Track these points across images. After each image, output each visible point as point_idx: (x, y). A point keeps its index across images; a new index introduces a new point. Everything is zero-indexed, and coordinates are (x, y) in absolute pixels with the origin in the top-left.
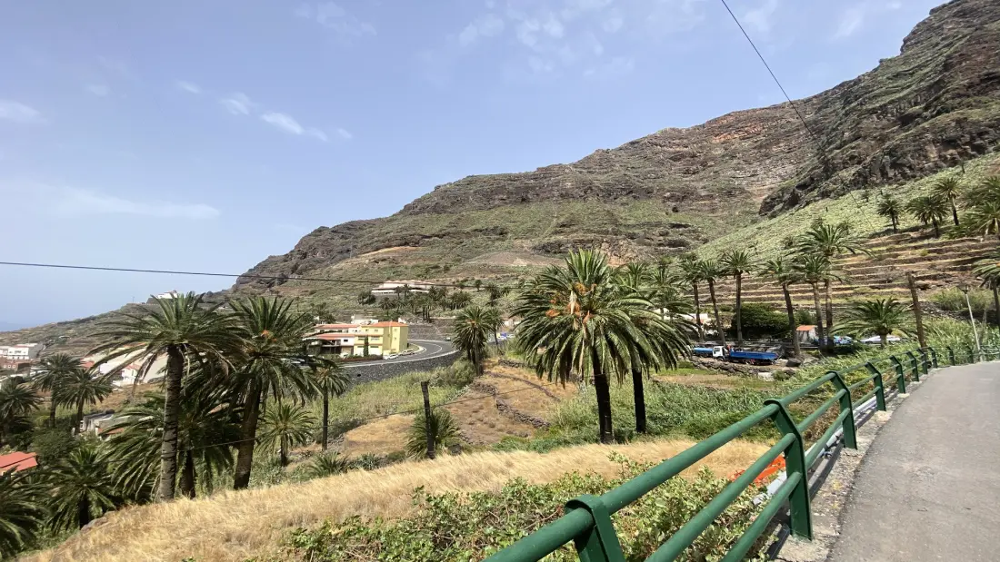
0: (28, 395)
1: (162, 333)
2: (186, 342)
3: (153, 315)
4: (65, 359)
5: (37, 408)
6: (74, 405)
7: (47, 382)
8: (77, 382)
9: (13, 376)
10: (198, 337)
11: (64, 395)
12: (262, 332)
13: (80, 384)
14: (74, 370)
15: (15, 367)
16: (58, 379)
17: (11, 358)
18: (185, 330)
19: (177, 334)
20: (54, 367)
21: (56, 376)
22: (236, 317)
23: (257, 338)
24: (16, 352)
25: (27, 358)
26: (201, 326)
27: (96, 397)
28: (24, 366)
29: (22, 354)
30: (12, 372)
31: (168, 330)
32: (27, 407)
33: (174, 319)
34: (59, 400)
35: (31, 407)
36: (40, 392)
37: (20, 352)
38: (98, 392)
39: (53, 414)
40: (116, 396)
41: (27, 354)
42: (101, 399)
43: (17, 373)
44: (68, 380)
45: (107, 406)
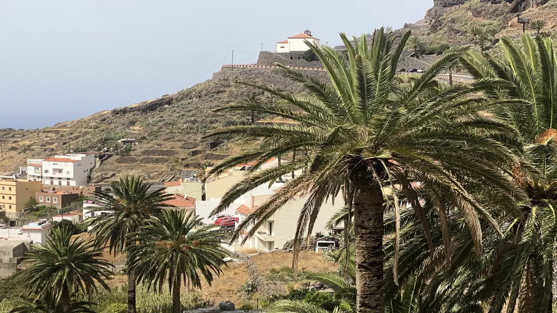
0: (88, 258)
1: (335, 133)
2: (386, 154)
3: (312, 89)
4: (140, 188)
5: (106, 287)
6: (166, 285)
7: (116, 233)
8: (166, 238)
9: (58, 219)
10: (409, 143)
11: (147, 264)
12: (543, 133)
13: (170, 242)
14: (158, 212)
15: (57, 203)
16: (134, 228)
17: (48, 182)
18: (379, 125)
19: (365, 135)
20: (124, 203)
21: (128, 223)
22: (480, 94)
23: (535, 150)
24: (55, 170)
25: (73, 184)
26: (412, 117)
27: (198, 271)
28: (71, 200)
29: (64, 175)
30: (52, 211)
31: (347, 125)
32: (89, 283)
33: (356, 100)
34: (140, 271)
35: (97, 283)
36: (106, 255)
37: (60, 171)
38: (202, 262)
39: (132, 302)
40: (232, 274)
41: (71, 176)
42: (209, 278)
43: (62, 213)
44: (151, 231)
45: (218, 294)
